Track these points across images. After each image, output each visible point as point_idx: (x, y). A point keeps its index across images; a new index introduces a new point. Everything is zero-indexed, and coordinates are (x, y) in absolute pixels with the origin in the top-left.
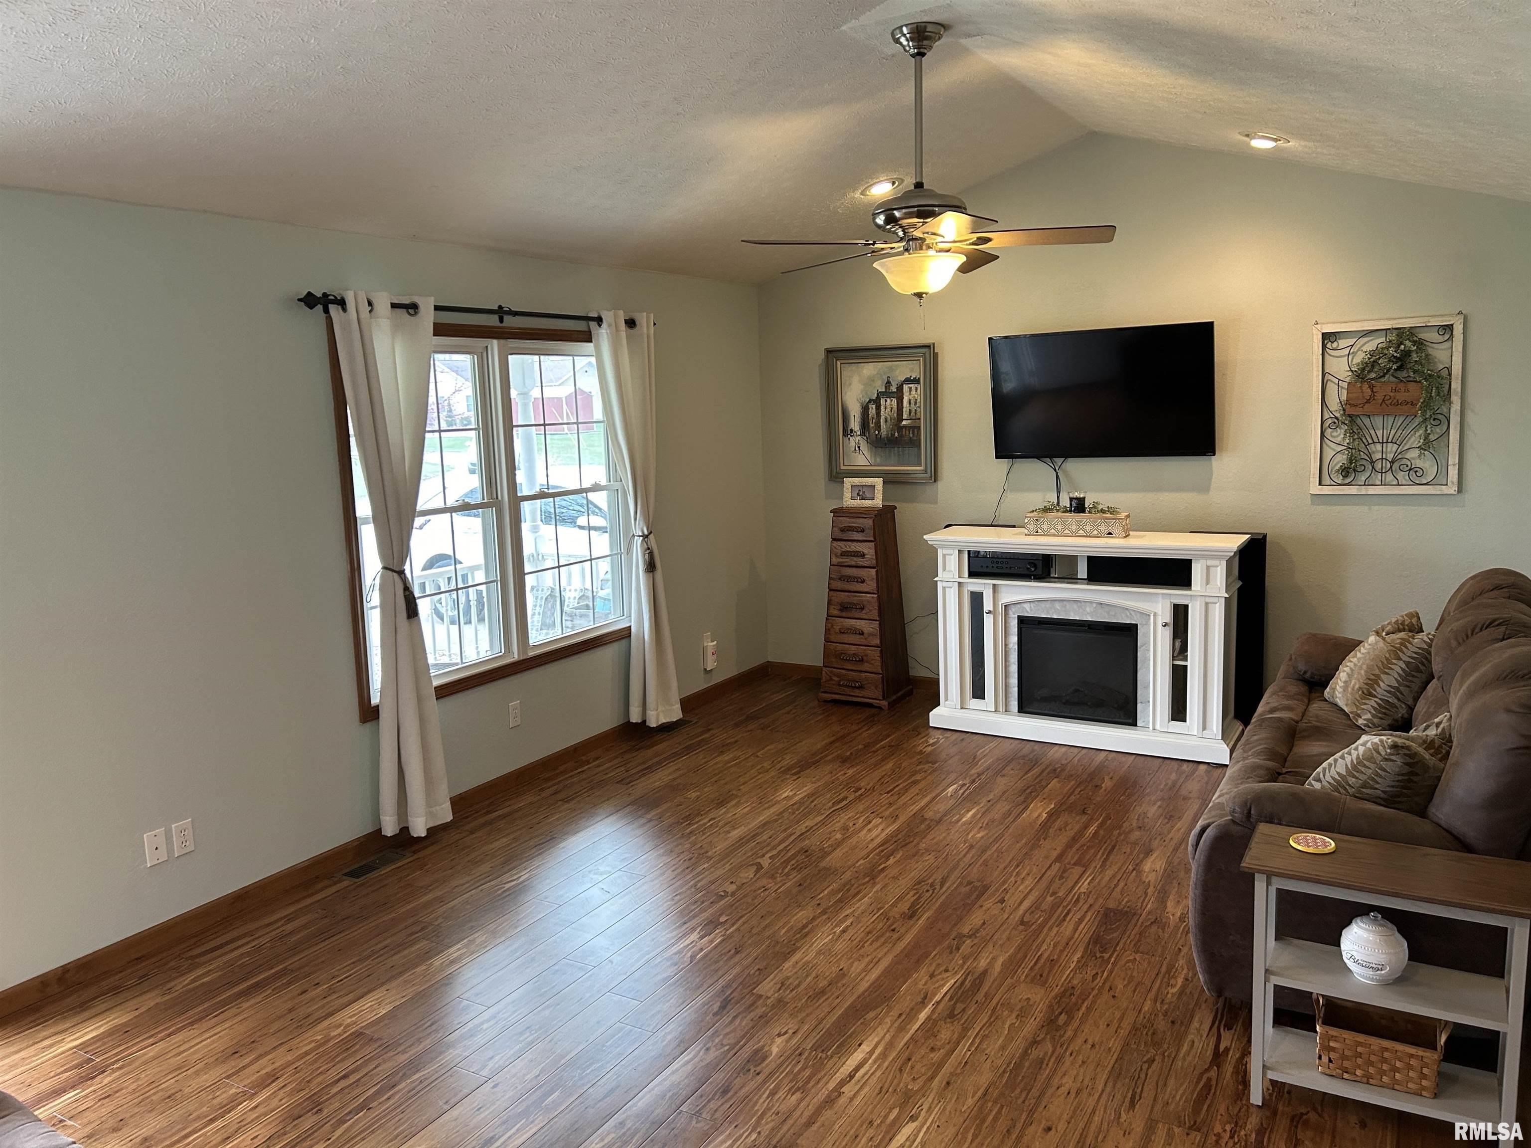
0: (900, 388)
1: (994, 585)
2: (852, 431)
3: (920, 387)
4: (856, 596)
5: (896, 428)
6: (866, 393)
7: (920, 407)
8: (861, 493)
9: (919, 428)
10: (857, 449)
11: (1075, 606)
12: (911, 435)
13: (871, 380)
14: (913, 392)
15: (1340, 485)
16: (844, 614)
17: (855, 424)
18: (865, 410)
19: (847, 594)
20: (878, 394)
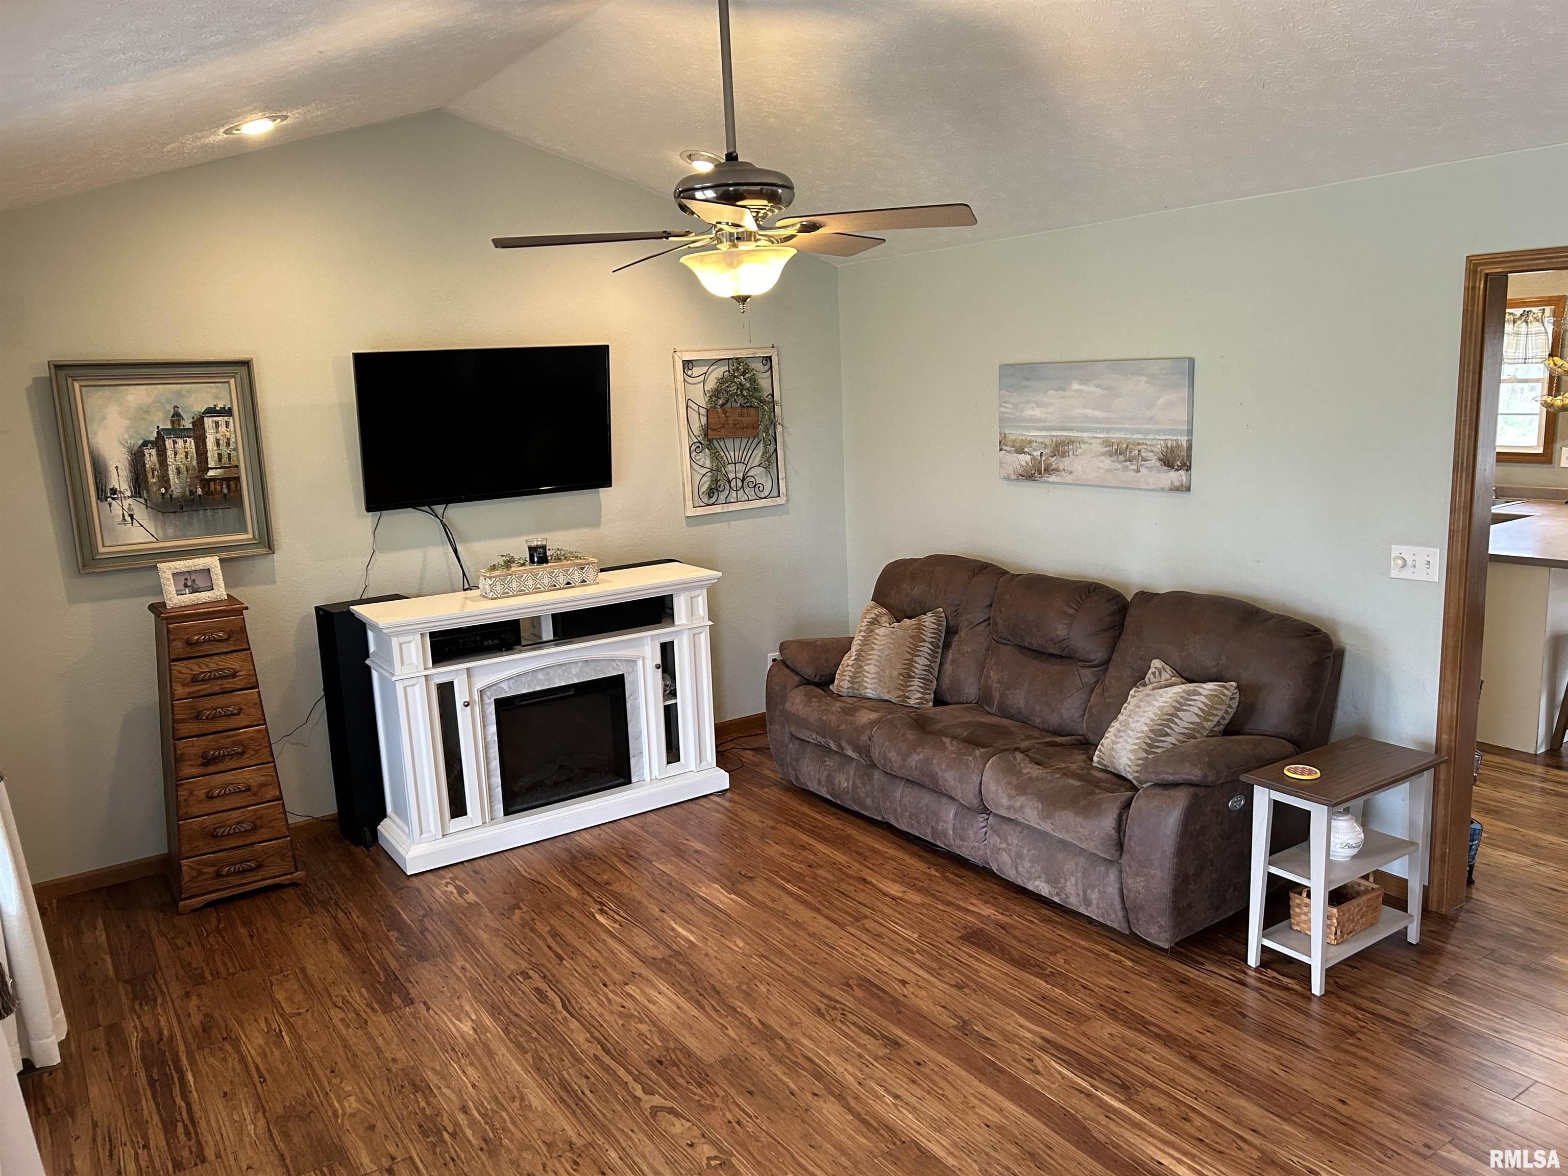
0: (199, 423)
1: (468, 669)
2: (114, 491)
3: (235, 422)
4: (229, 737)
5: (198, 482)
6: (136, 432)
7: (236, 449)
8: (189, 583)
9: (238, 479)
10: (128, 519)
11: (560, 671)
12: (225, 491)
13: (145, 411)
14: (223, 429)
15: (708, 505)
16: (211, 769)
17: (120, 480)
18: (137, 459)
19: (211, 736)
20: (158, 433)
